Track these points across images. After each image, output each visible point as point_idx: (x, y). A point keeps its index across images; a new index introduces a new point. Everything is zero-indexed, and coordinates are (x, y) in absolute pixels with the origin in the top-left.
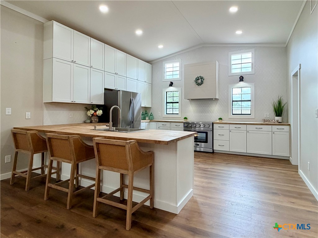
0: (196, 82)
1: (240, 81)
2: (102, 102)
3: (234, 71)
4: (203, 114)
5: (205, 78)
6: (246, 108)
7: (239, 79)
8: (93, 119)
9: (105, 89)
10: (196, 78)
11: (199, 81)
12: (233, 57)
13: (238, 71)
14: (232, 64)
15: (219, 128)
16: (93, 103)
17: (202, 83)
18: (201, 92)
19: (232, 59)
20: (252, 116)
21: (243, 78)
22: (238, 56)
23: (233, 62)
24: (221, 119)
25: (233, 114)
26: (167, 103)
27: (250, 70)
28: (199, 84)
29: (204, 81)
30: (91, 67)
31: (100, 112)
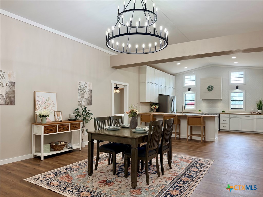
0: (208, 89)
1: (236, 89)
2: (157, 102)
3: (232, 82)
4: (212, 108)
5: (214, 87)
6: (240, 105)
7: (236, 88)
8: (154, 110)
9: (159, 94)
10: (208, 87)
11: (210, 89)
12: (232, 74)
13: (235, 82)
14: (231, 77)
15: (223, 117)
16: (152, 102)
17: (212, 89)
18: (211, 95)
19: (231, 75)
20: (244, 110)
21: (238, 87)
22: (235, 73)
23: (232, 77)
24: (224, 111)
25: (231, 109)
26: (186, 101)
27: (242, 82)
28: (210, 90)
29: (214, 89)
30: (155, 84)
31: (157, 107)
